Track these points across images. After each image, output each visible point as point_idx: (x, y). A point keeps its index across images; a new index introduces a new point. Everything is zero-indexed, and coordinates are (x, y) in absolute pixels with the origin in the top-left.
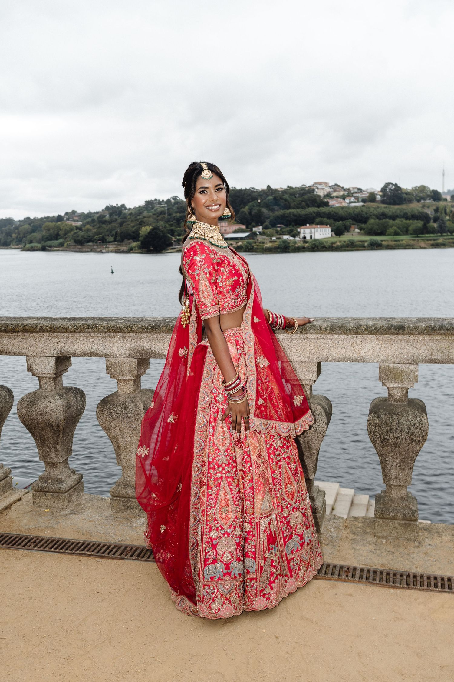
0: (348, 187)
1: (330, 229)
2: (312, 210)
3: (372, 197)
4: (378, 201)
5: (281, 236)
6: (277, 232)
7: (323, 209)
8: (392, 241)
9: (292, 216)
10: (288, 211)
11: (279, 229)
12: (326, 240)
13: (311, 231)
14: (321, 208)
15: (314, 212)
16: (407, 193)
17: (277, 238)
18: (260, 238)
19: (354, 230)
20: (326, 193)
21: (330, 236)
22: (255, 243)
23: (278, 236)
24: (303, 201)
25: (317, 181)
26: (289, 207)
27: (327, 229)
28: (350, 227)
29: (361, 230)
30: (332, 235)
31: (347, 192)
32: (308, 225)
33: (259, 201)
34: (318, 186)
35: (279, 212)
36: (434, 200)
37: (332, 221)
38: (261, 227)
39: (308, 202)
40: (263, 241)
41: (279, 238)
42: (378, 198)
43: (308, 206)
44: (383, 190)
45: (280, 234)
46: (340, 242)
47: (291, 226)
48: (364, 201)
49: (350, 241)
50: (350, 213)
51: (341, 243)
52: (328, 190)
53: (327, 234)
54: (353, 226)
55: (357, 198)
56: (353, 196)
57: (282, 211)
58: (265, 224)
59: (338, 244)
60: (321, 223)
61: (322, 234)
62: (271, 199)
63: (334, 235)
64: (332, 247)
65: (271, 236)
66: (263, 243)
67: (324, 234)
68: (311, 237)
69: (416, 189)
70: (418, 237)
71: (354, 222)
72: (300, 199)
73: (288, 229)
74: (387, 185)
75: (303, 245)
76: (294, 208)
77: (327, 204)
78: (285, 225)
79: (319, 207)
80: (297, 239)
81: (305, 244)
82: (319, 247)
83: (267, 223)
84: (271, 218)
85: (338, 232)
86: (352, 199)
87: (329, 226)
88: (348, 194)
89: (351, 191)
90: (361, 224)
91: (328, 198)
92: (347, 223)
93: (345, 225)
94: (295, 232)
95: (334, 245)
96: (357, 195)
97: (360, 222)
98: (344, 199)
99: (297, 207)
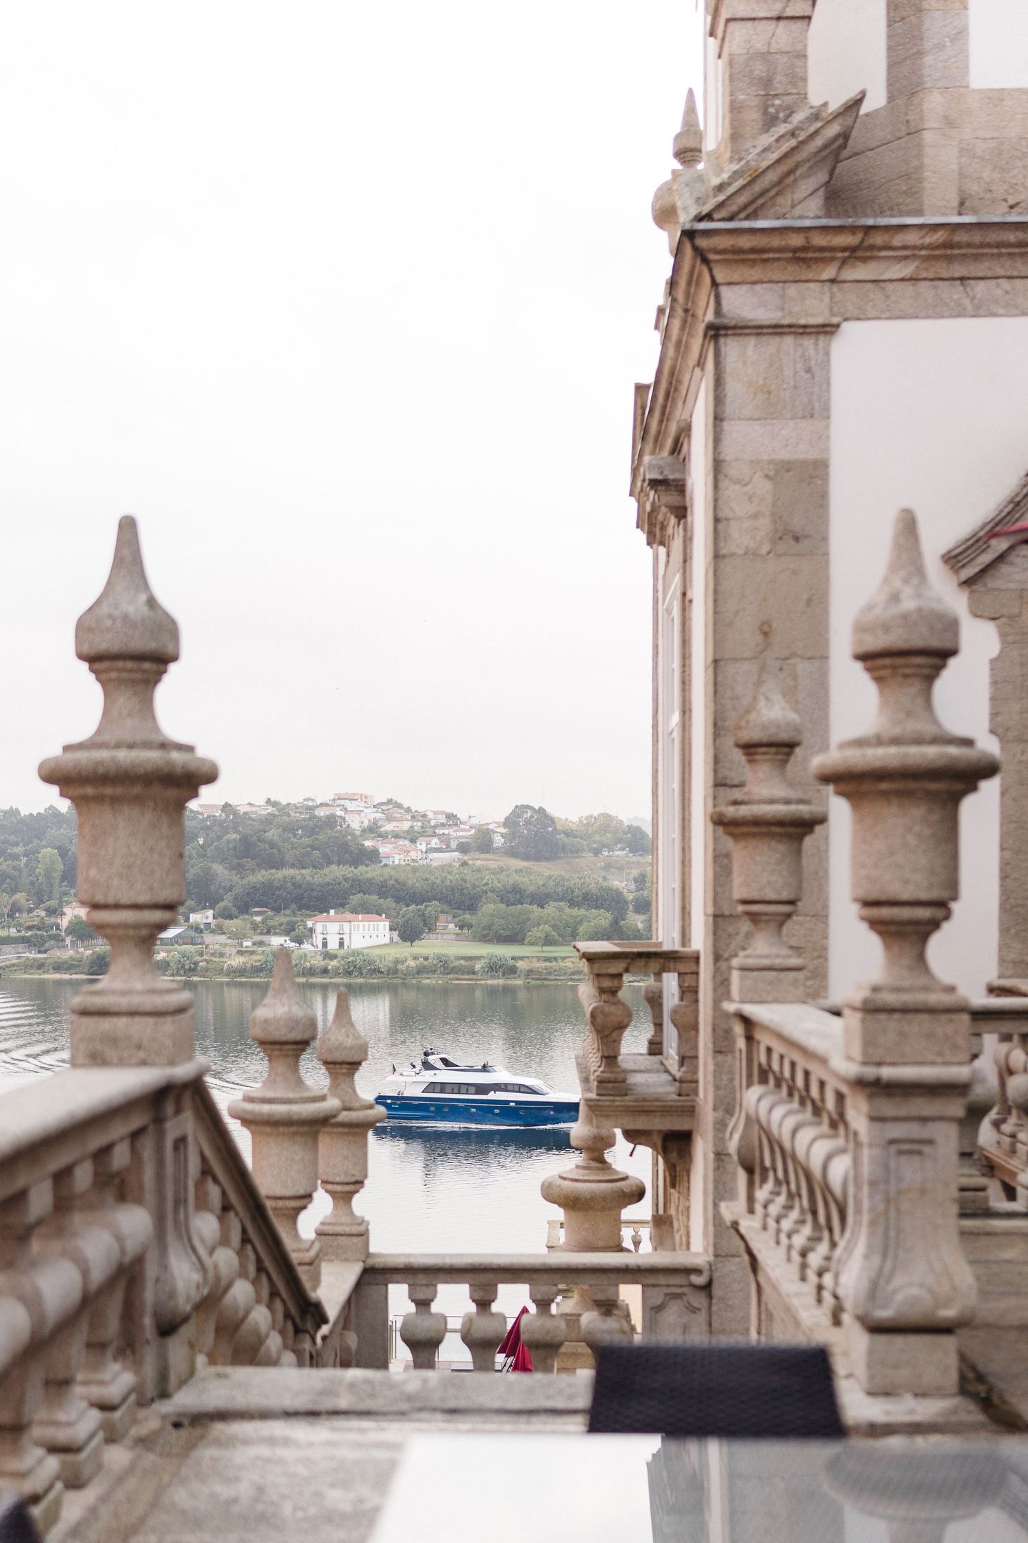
0: (421, 810)
1: (387, 924)
2: (337, 872)
3: (482, 842)
4: (498, 848)
5: (265, 938)
6: (255, 927)
7: (367, 871)
8: (538, 958)
9: (289, 885)
10: (279, 874)
11: (258, 919)
12: (377, 952)
13: (341, 928)
14: (362, 868)
15: (345, 878)
16: (568, 833)
17: (254, 944)
18: (214, 941)
19: (445, 928)
20: (366, 824)
21: (387, 940)
22: (201, 954)
23: (257, 938)
24: (314, 848)
25: (342, 790)
26: (278, 864)
27: (381, 924)
28: (437, 919)
29: (461, 928)
30: (391, 939)
31: (420, 824)
32: (332, 912)
33: (201, 841)
34: (347, 804)
35: (261, 876)
36: (634, 851)
37: (389, 903)
38: (210, 913)
40: (222, 950)
41: (261, 943)
42: (498, 841)
43: (331, 862)
44: (509, 822)
45: (262, 934)
46: (415, 958)
47: (288, 912)
48: (463, 848)
49: (439, 958)
50: (434, 883)
51: (418, 962)
52: (370, 815)
53: (381, 936)
54: (442, 917)
55: (445, 839)
56: (434, 835)
57: (263, 872)
58: (221, 905)
59: (412, 963)
60: (365, 909)
61: (367, 936)
62: (235, 840)
63: (397, 939)
64: (396, 971)
65: (239, 936)
66: (222, 955)
67: (374, 936)
68: (341, 944)
69: (590, 821)
71: (446, 908)
72: (306, 840)
73: (282, 920)
74: (520, 810)
75: (323, 963)
76: (293, 866)
77: (373, 856)
78: (273, 909)
79: (355, 862)
80: (306, 947)
81: (327, 961)
82: (364, 971)
83: (226, 903)
84: (237, 890)
85: (409, 933)
86: (435, 842)
87: (384, 916)
88: (422, 827)
89: (429, 822)
90: (460, 912)
91: (372, 835)
92: (429, 908)
93: (423, 915)
94: (299, 930)
95: (400, 967)
96: (446, 832)
97: (458, 908)
98: (413, 841)
99: (301, 863)
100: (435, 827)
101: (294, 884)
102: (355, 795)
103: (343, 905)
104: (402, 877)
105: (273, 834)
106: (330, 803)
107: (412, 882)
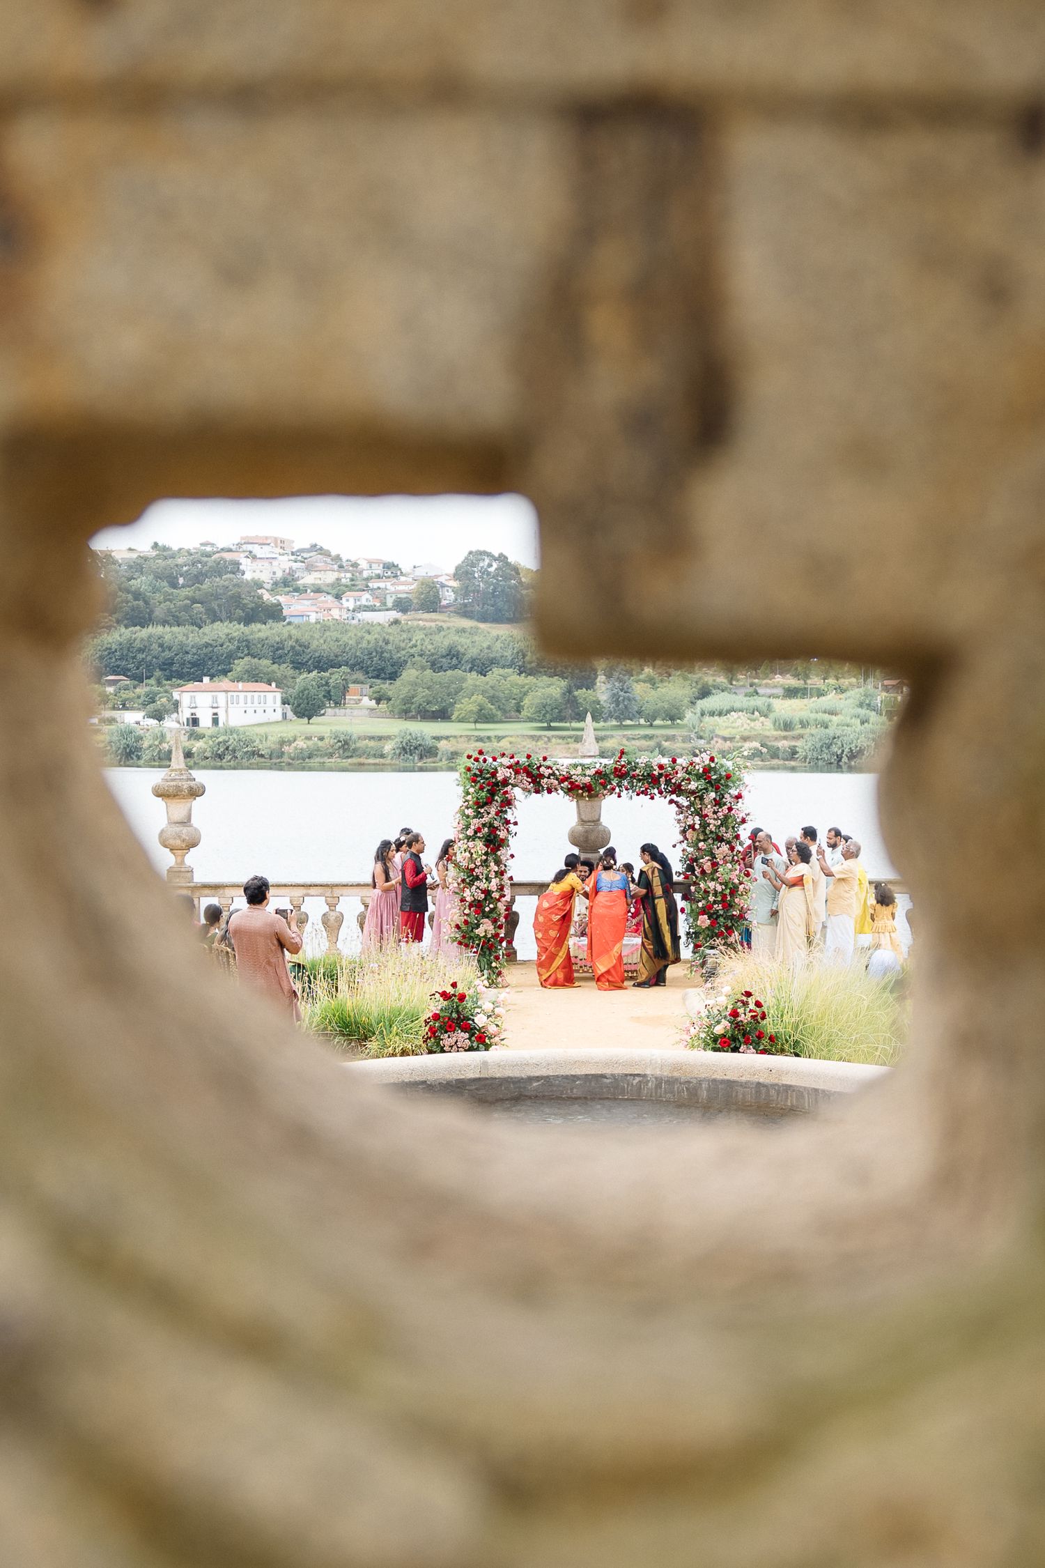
1: (278, 696)
3: (427, 595)
4: (447, 606)
5: (116, 714)
6: (105, 699)
7: (262, 630)
8: (469, 738)
9: (155, 646)
10: (142, 633)
11: (110, 690)
12: (262, 730)
13: (215, 699)
14: (256, 627)
15: (230, 639)
17: (103, 721)
19: (357, 702)
20: (278, 575)
21: (278, 716)
23: (108, 714)
24: (194, 601)
26: (141, 619)
27: (270, 695)
28: (345, 690)
29: (378, 701)
30: (285, 716)
31: (349, 575)
32: (206, 679)
34: (256, 550)
35: (119, 635)
37: (285, 669)
39: (214, 605)
41: (111, 721)
42: (448, 597)
43: (213, 618)
44: (463, 572)
45: (115, 708)
46: (308, 738)
47: (152, 681)
48: (401, 605)
49: (337, 736)
50: (343, 648)
51: (309, 743)
52: (285, 563)
53: (269, 711)
54: (353, 688)
55: (380, 596)
56: (365, 589)
57: (123, 630)
59: (301, 744)
60: (254, 676)
61: (250, 711)
63: (290, 715)
64: (282, 754)
67: (260, 711)
68: (215, 721)
70: (549, 728)
71: (359, 677)
72: (189, 592)
73: (141, 690)
74: (474, 557)
76: (164, 623)
77: (274, 613)
78: (133, 677)
79: (248, 620)
80: (170, 723)
81: (192, 742)
82: (239, 755)
85: (306, 708)
86: (366, 598)
87: (274, 684)
88: (352, 580)
89: (361, 573)
90: (378, 681)
91: (287, 589)
92: (334, 677)
93: (327, 684)
94: (163, 700)
95: (286, 748)
96: (382, 585)
97: (377, 677)
98: (338, 597)
99: (174, 619)
100: (368, 579)
101: (161, 645)
102: (267, 538)
103: (225, 672)
104: (305, 638)
105: (141, 582)
106: (234, 548)
107: (321, 645)
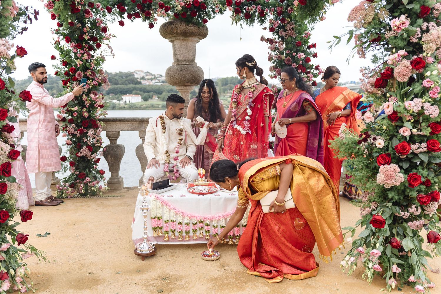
1: (141, 97)
2: (131, 86)
6: (110, 98)
7: (138, 86)
9: (119, 89)
10: (116, 86)
11: (111, 96)
12: (138, 103)
13: (129, 98)
15: (132, 87)
19: (155, 98)
20: (141, 77)
21: (141, 101)
23: (110, 100)
24: (126, 81)
26: (116, 84)
27: (139, 97)
28: (153, 96)
29: (158, 98)
31: (153, 77)
32: (128, 94)
34: (137, 72)
35: (112, 87)
39: (129, 81)
41: (111, 102)
43: (130, 84)
45: (111, 99)
46: (146, 105)
47: (118, 95)
48: (163, 82)
52: (143, 75)
53: (139, 100)
55: (159, 80)
56: (157, 79)
60: (136, 94)
61: (136, 100)
63: (143, 101)
68: (129, 102)
71: (155, 94)
72: (125, 79)
73: (117, 96)
76: (121, 84)
77: (140, 83)
78: (115, 94)
79: (136, 84)
80: (121, 102)
81: (125, 105)
85: (145, 99)
87: (140, 95)
91: (143, 79)
92: (151, 94)
93: (149, 95)
94: (120, 98)
97: (158, 94)
98: (152, 80)
99: (122, 84)
102: (139, 70)
103: (131, 93)
104: (145, 87)
105: (116, 78)
106: (133, 72)
